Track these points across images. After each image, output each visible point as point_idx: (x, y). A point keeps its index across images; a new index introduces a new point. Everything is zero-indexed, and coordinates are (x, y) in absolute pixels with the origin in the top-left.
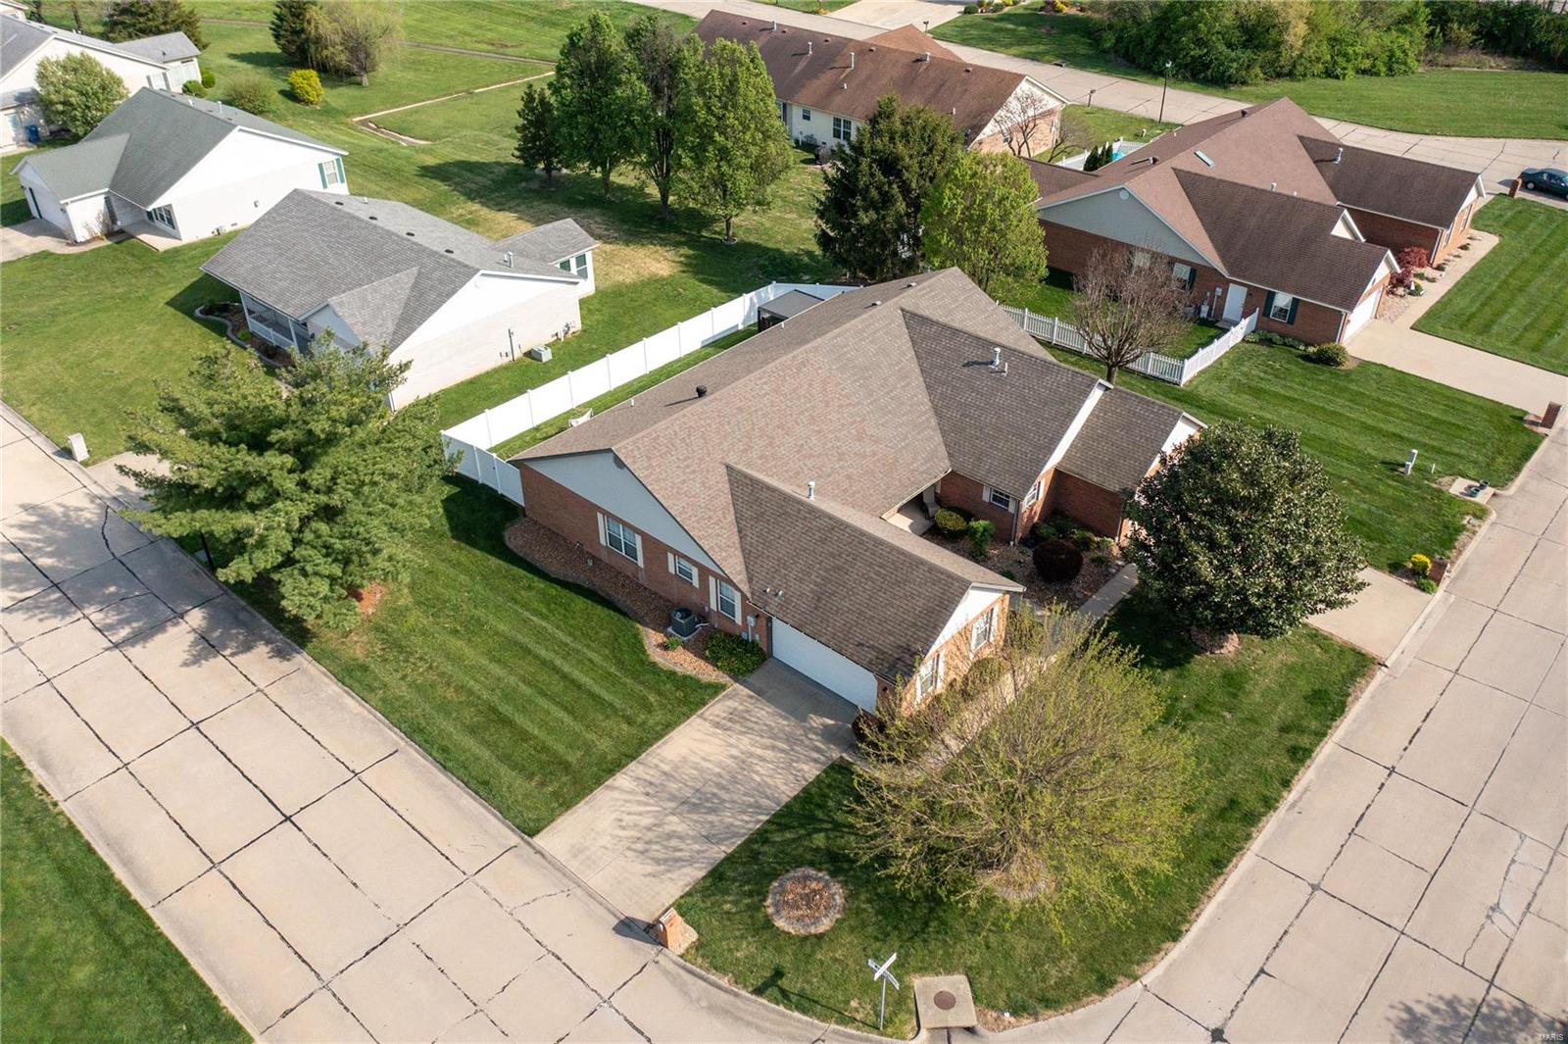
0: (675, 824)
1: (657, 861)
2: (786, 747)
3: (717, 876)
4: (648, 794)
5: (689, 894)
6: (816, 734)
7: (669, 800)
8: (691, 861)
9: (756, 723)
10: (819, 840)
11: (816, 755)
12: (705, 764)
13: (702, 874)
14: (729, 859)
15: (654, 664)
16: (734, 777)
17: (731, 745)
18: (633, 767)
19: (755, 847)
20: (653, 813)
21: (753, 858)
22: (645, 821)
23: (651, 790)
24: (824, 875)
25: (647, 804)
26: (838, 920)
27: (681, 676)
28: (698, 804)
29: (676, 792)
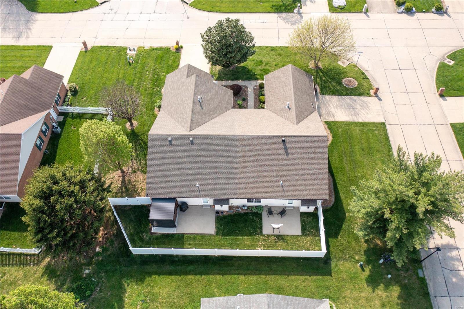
0: (358, 107)
1: (367, 104)
2: (327, 104)
3: (360, 95)
5: (366, 96)
6: (319, 101)
8: (362, 100)
10: (338, 88)
11: (324, 99)
12: (343, 112)
13: (361, 97)
14: (355, 95)
15: (333, 137)
17: (335, 111)
18: (356, 120)
19: (349, 94)
20: (360, 111)
21: (351, 93)
22: (363, 111)
23: (357, 115)
24: (343, 83)
25: (360, 114)
26: (348, 77)
27: (330, 130)
28: (351, 106)
29: (353, 111)
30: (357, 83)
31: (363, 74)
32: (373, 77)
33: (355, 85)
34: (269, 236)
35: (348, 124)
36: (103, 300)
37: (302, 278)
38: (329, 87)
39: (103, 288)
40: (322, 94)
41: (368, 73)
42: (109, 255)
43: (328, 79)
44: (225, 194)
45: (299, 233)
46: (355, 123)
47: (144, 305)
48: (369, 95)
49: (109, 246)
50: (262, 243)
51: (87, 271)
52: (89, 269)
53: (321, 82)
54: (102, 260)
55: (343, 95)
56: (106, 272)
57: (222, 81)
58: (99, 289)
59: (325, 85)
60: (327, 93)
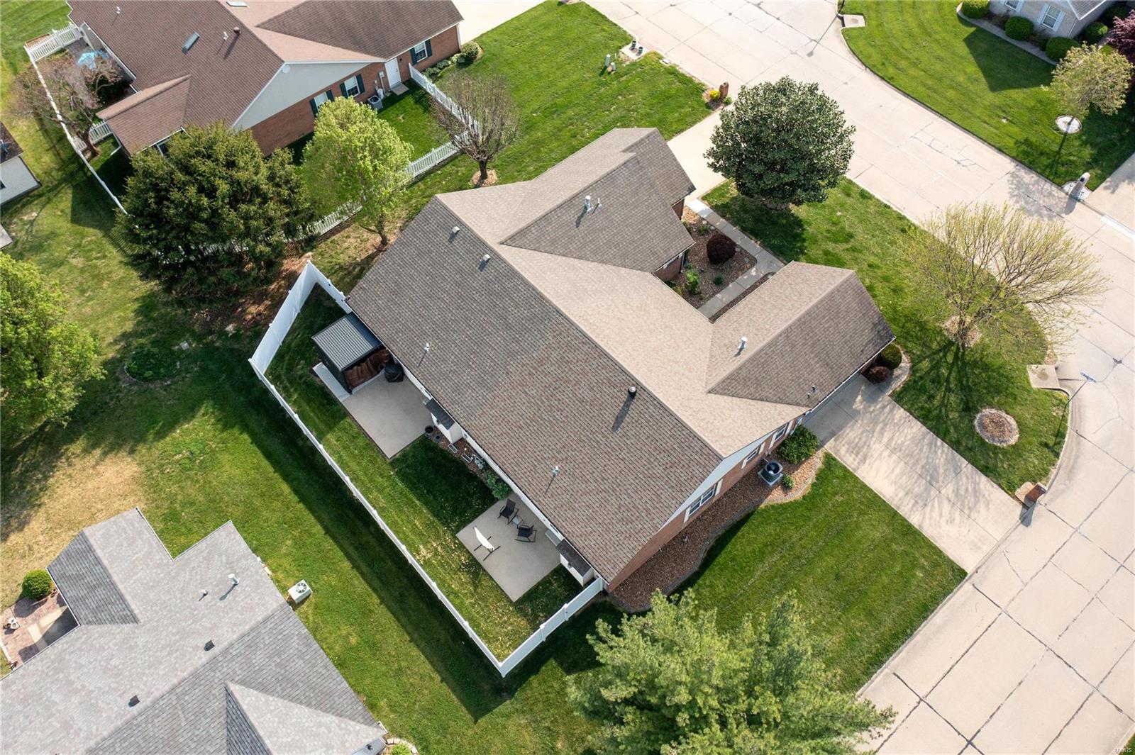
0: (948, 490)
1: (977, 502)
2: (881, 425)
3: (986, 470)
4: (926, 505)
5: (999, 485)
6: (870, 407)
7: (929, 494)
8: (976, 484)
9: (860, 439)
10: (954, 415)
11: (887, 409)
12: (897, 471)
13: (983, 478)
14: (973, 462)
15: (804, 498)
16: (908, 455)
17: (880, 455)
18: (903, 512)
19: (962, 448)
20: (940, 503)
21: (970, 449)
22: (946, 507)
23: (921, 504)
24: (978, 416)
25: (933, 506)
26: (1008, 414)
27: (817, 479)
28: (932, 476)
29: (922, 489)
30: (1013, 441)
31: (1060, 435)
32: (1075, 462)
33: (1005, 442)
34: (461, 546)
35: (873, 501)
36: (155, 402)
37: (427, 668)
38: (931, 397)
39: (173, 387)
40: (898, 398)
41: (1079, 443)
42: (232, 350)
43: (952, 379)
44: (454, 402)
45: (515, 595)
46: (895, 514)
47: (187, 461)
48: (1010, 488)
49: (247, 337)
50: (439, 548)
51: (186, 344)
52: (190, 345)
53: (928, 373)
54: (217, 348)
55: (943, 440)
56: (203, 369)
57: (723, 216)
58: (169, 382)
59: (929, 385)
60: (912, 405)
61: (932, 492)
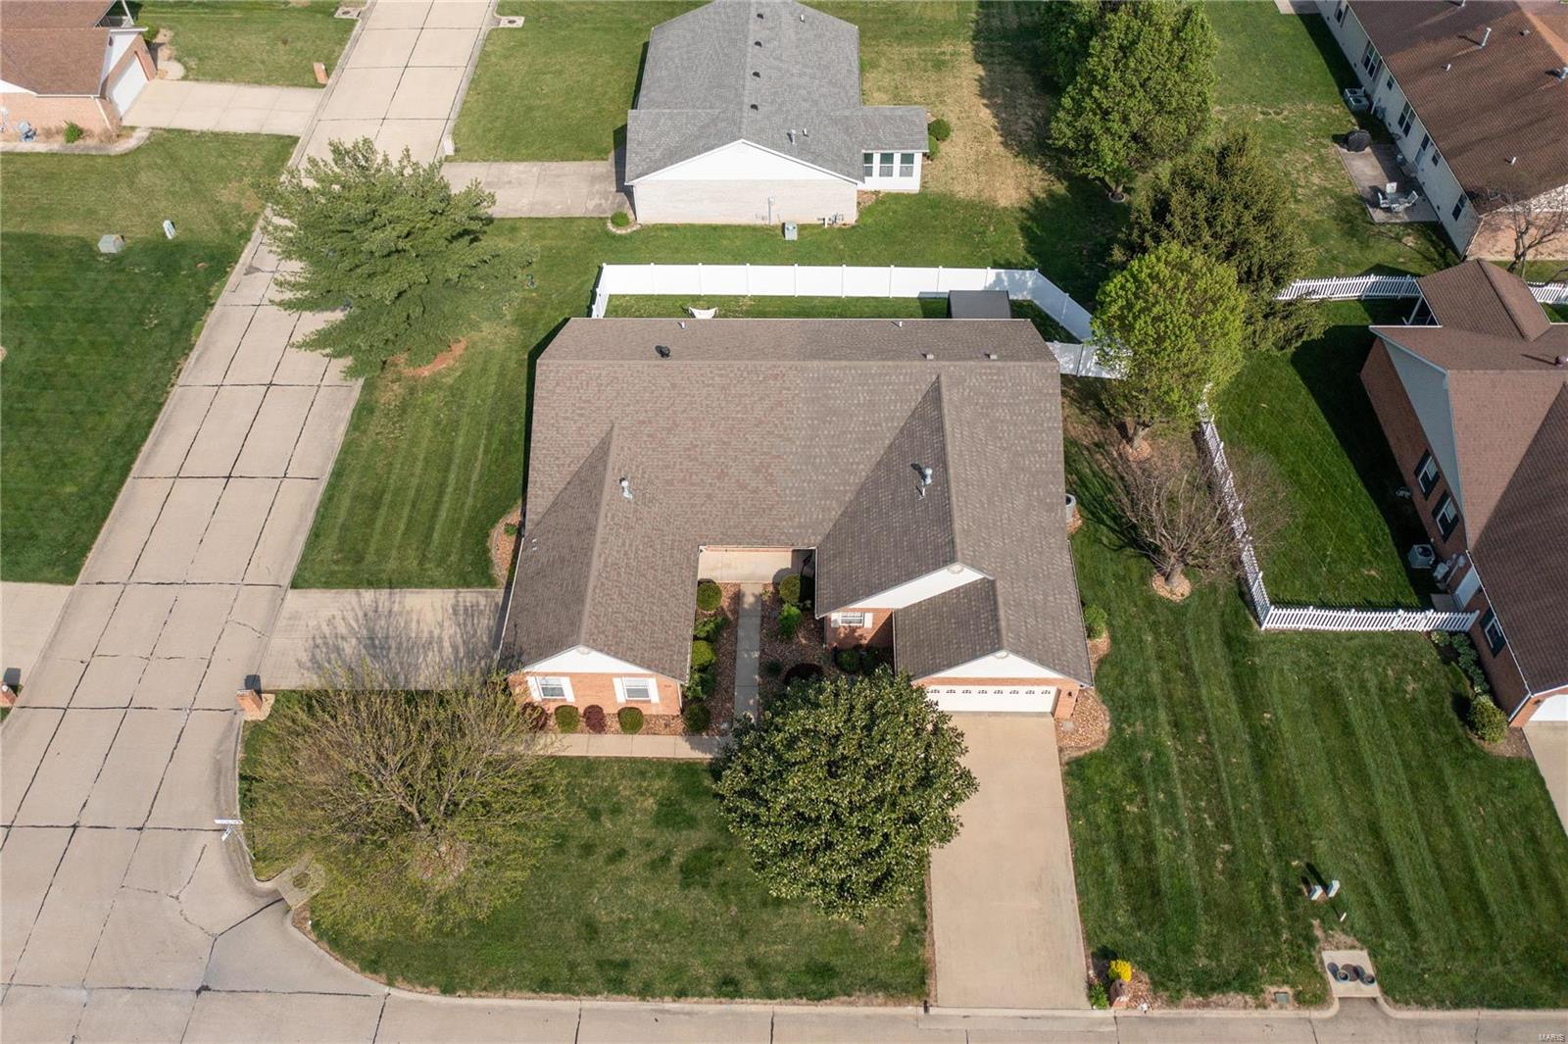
4: (365, 615)
7: (368, 630)
9: (473, 624)
12: (414, 625)
16: (413, 647)
17: (441, 626)
22: (342, 629)
25: (357, 621)
28: (374, 646)
29: (377, 628)
32: (218, 789)
61: (365, 632)
